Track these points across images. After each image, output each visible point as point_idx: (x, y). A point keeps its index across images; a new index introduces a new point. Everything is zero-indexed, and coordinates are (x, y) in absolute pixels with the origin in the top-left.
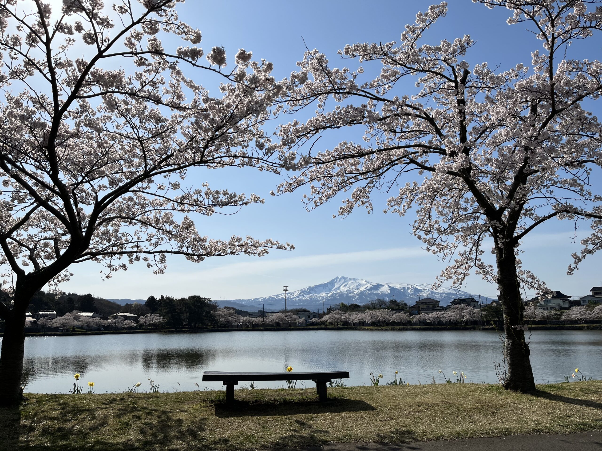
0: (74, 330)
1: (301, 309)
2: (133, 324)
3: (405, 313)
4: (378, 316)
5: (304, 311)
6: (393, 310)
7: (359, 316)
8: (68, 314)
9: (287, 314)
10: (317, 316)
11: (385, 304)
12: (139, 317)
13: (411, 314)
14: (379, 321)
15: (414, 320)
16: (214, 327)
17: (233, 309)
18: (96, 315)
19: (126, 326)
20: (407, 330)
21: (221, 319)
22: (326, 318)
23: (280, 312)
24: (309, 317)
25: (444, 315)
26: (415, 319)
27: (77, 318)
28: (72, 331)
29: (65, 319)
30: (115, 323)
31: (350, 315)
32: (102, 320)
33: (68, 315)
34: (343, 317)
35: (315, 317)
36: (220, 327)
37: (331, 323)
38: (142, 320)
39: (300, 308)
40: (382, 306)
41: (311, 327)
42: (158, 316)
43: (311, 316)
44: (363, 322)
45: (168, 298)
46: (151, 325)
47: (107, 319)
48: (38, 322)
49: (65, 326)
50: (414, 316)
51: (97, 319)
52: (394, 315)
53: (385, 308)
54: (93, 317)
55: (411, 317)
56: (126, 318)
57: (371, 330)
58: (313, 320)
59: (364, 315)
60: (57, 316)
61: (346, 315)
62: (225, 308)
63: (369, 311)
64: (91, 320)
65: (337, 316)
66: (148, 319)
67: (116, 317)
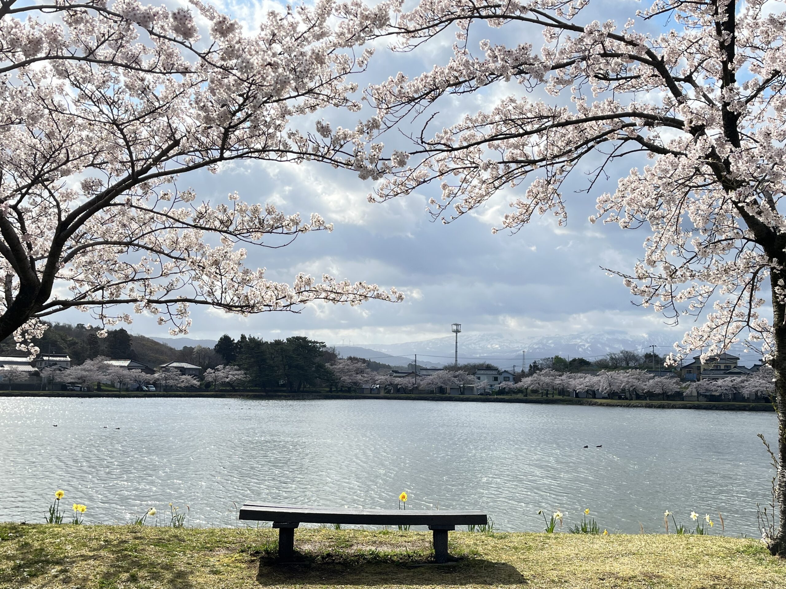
0: (99, 389)
1: (482, 365)
2: (195, 382)
3: (672, 377)
4: (622, 382)
5: (489, 368)
6: (650, 372)
7: (587, 380)
8: (88, 362)
9: (457, 373)
10: (511, 378)
11: (637, 361)
12: (205, 370)
13: (683, 380)
14: (623, 390)
15: (688, 391)
16: (331, 391)
17: (364, 361)
18: (135, 364)
19: (183, 385)
20: (674, 407)
21: (344, 378)
22: (526, 382)
23: (445, 368)
24: (496, 379)
25: (746, 383)
26: (690, 389)
27: (104, 369)
28: (97, 390)
29: (85, 370)
30: (166, 379)
31: (570, 378)
32: (143, 374)
33: (88, 364)
34: (557, 381)
35: (506, 379)
36: (341, 391)
37: (535, 392)
38: (210, 375)
39: (481, 362)
40: (631, 364)
41: (499, 397)
42: (236, 370)
43: (500, 378)
44: (594, 392)
45: (252, 340)
46: (224, 384)
47: (153, 372)
48: (41, 374)
49: (84, 381)
50: (688, 383)
51: (136, 372)
52: (651, 381)
53: (636, 368)
54: (129, 368)
55: (684, 385)
56: (183, 371)
57: (608, 405)
58: (503, 384)
59: (595, 379)
60: (72, 363)
61: (563, 377)
62: (350, 358)
63: (604, 373)
64: (126, 372)
65: (547, 380)
66: (221, 374)
67: (167, 370)
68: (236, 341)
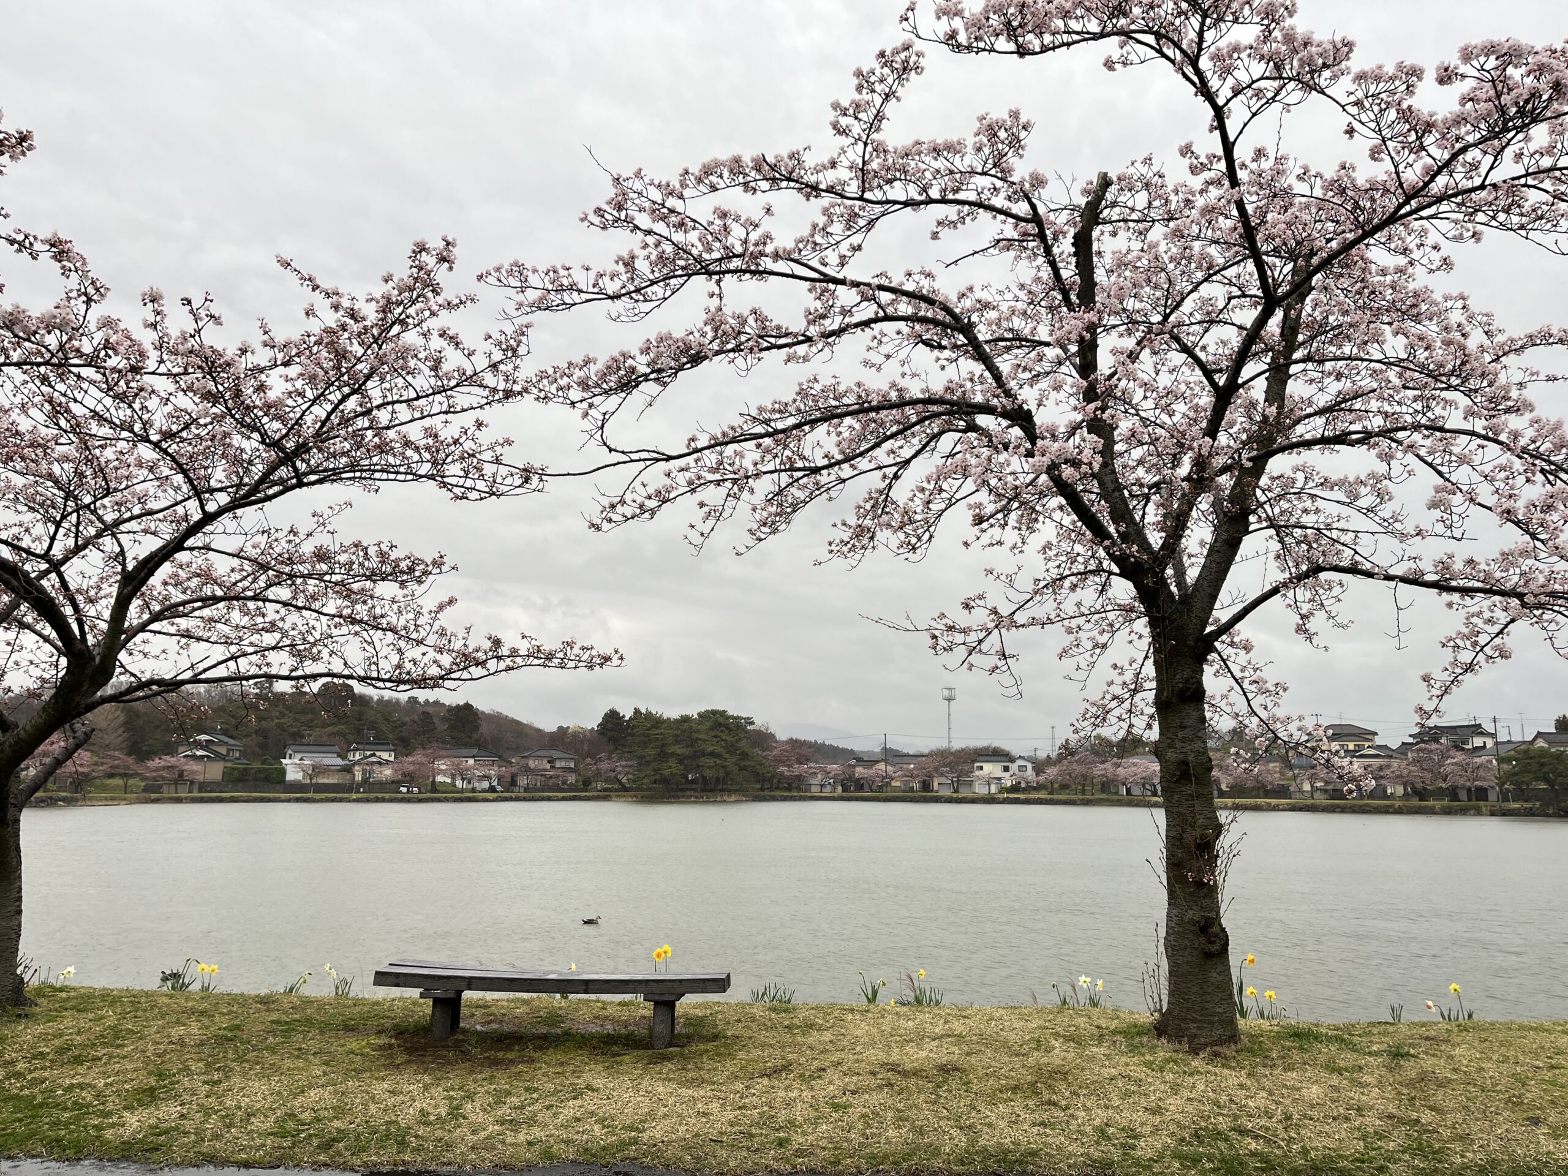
0: (435, 791)
5: (996, 752)
7: (1142, 768)
8: (418, 751)
10: (1031, 766)
12: (583, 760)
18: (483, 753)
21: (781, 769)
22: (1053, 773)
23: (931, 754)
24: (1006, 769)
28: (431, 792)
29: (414, 763)
31: (1117, 765)
32: (496, 767)
33: (419, 754)
34: (1098, 771)
35: (1022, 769)
36: (777, 788)
37: (1064, 787)
41: (1011, 796)
42: (627, 760)
43: (1013, 767)
45: (649, 715)
47: (510, 765)
49: (413, 779)
54: (475, 758)
56: (552, 762)
58: (1018, 777)
60: (397, 753)
62: (789, 741)
65: (1083, 769)
66: (604, 766)
68: (627, 718)
